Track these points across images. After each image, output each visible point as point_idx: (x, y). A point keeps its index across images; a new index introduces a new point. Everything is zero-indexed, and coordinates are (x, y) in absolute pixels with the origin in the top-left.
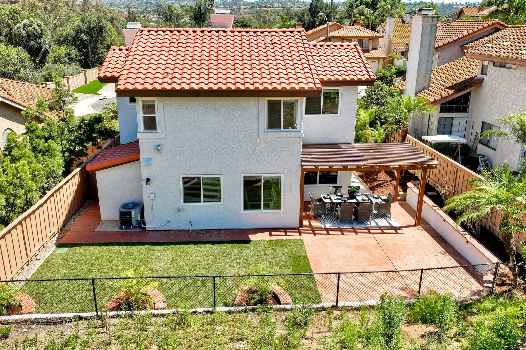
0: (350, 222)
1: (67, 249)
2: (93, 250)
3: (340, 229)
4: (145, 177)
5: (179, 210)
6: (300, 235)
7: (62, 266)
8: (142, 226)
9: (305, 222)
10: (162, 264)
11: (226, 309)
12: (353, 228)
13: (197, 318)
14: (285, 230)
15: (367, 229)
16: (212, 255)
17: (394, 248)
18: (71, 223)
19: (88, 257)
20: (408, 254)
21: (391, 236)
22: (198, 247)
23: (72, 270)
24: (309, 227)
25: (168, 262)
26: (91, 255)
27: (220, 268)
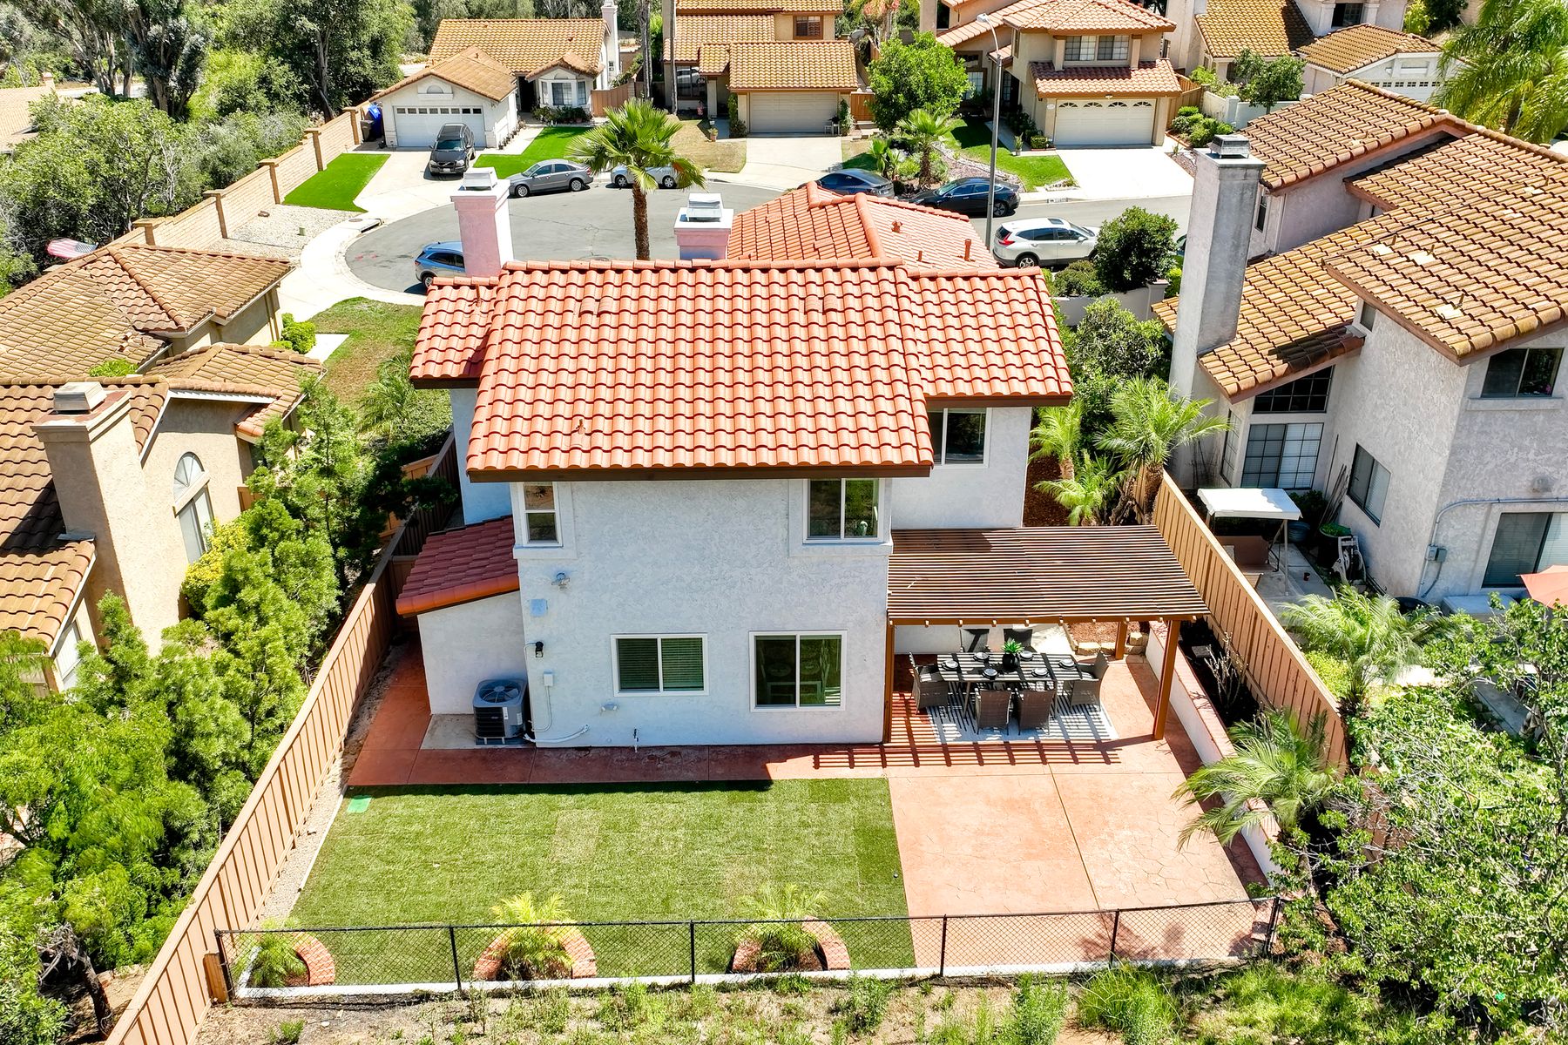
0: (1003, 729)
1: (368, 801)
2: (426, 805)
3: (977, 749)
4: (531, 637)
5: (609, 707)
6: (884, 765)
7: (366, 852)
8: (527, 737)
9: (898, 724)
10: (578, 849)
11: (718, 978)
12: (1006, 744)
13: (658, 1001)
14: (849, 749)
15: (1039, 747)
16: (687, 825)
17: (1091, 808)
18: (365, 721)
19: (416, 827)
20: (1120, 827)
21: (1091, 770)
22: (653, 800)
23: (388, 863)
24: (905, 742)
25: (592, 844)
26: (423, 820)
27: (703, 861)
